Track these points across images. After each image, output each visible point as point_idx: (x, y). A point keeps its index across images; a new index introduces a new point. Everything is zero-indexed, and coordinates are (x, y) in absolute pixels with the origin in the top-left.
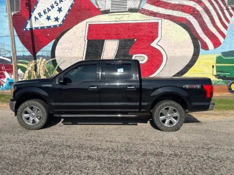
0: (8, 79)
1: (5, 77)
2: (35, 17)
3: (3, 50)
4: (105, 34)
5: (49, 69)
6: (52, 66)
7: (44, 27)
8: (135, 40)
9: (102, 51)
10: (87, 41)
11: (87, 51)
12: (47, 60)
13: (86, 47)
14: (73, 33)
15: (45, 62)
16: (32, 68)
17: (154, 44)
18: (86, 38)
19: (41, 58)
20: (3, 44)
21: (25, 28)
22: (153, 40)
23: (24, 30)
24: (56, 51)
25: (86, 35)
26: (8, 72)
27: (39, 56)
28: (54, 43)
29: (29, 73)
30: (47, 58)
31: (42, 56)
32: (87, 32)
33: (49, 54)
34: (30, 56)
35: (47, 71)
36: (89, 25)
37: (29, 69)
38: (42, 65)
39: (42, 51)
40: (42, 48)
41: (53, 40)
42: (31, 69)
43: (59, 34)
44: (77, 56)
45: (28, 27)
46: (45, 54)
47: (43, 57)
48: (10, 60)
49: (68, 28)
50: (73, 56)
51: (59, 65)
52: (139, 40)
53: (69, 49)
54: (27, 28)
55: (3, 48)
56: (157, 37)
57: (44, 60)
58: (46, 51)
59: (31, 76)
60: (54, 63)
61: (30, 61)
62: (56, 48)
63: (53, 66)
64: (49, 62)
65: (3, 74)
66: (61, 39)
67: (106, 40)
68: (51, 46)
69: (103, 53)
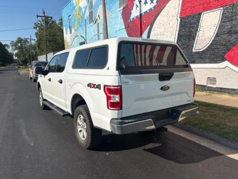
2: (136, 5)
4: (203, 4)
10: (179, 19)
14: (165, 13)
18: (179, 16)
23: (129, 21)
25: (179, 13)
28: (149, 29)
32: (180, 7)
53: (161, 34)
62: (151, 35)
66: (154, 24)
67: (203, 13)
68: (147, 34)
69: (197, 34)
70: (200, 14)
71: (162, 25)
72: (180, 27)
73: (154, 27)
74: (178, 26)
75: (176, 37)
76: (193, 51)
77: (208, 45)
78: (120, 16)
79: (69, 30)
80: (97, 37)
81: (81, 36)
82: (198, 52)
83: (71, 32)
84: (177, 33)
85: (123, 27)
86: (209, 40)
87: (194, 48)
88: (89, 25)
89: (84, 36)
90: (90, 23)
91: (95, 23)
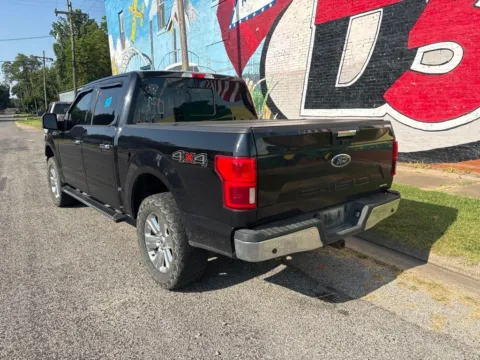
3: (209, 70)
4: (352, 1)
5: (256, 101)
6: (260, 94)
7: (252, 15)
9: (342, 49)
10: (314, 27)
11: (313, 55)
12: (254, 83)
13: (312, 44)
14: (292, 15)
15: (252, 86)
18: (313, 21)
19: (247, 80)
20: (210, 60)
21: (231, 24)
23: (230, 27)
24: (267, 63)
25: (314, 15)
27: (245, 77)
28: (265, 44)
30: (255, 79)
32: (316, 4)
33: (258, 72)
39: (249, 65)
40: (249, 59)
41: (263, 38)
44: (296, 68)
45: (234, 21)
46: (252, 70)
47: (250, 77)
49: (285, 6)
51: (269, 92)
53: (284, 53)
55: (209, 66)
57: (251, 83)
58: (254, 64)
60: (264, 88)
62: (267, 57)
63: (262, 96)
64: (257, 87)
67: (352, 18)
68: (260, 52)
69: (343, 55)
70: (348, 19)
71: (286, 36)
72: (315, 42)
73: (272, 40)
74: (312, 41)
75: (310, 61)
76: (337, 85)
77: (360, 75)
78: (214, 17)
79: (119, 41)
80: (172, 57)
81: (144, 55)
82: (345, 88)
83: (123, 46)
84: (311, 53)
85: (220, 38)
86: (360, 67)
87: (337, 81)
88: (158, 33)
89: (150, 56)
90: (160, 28)
91: (169, 29)
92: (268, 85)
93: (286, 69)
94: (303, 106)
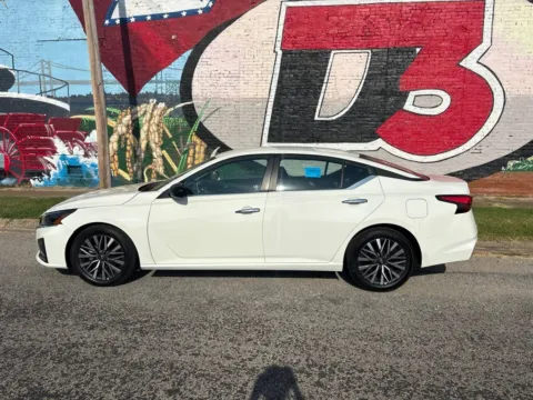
0: (63, 157)
1: (54, 152)
3: (47, 79)
4: (334, 36)
5: (174, 130)
6: (182, 121)
7: (161, 16)
8: (418, 50)
9: (322, 81)
10: (280, 53)
11: (279, 82)
12: (169, 106)
13: (277, 71)
14: (242, 32)
15: (164, 110)
16: (128, 126)
17: (470, 62)
18: (279, 44)
19: (153, 101)
20: (49, 63)
21: (109, 18)
22: (467, 51)
23: (107, 22)
24: (195, 83)
25: (280, 38)
26: (63, 138)
27: (148, 96)
28: (189, 58)
29: (119, 141)
30: (170, 101)
31: (155, 95)
32: (281, 27)
33: (176, 91)
34: (123, 94)
35: (170, 136)
36: (289, 8)
37: (121, 129)
38: (156, 120)
39: (157, 82)
40: (155, 73)
41: (186, 50)
42: (124, 129)
43: (203, 34)
44: (251, 95)
45: (116, 15)
46: (163, 89)
47: (159, 98)
48: (66, 106)
50: (243, 94)
51: (201, 119)
52: (427, 50)
53: (230, 75)
54: (113, 17)
55: (46, 72)
56: (480, 41)
57: (162, 105)
58: (167, 82)
59: (125, 150)
60: (190, 114)
61: (122, 109)
62: (195, 74)
63: (186, 123)
64: (176, 111)
65: (50, 144)
66: (208, 49)
69: (324, 87)
71: (231, 54)
73: (205, 55)
74: (278, 66)
76: (316, 118)
77: (347, 110)
86: (346, 102)
87: (317, 113)
92: (198, 111)
93: (233, 94)
94: (265, 138)
